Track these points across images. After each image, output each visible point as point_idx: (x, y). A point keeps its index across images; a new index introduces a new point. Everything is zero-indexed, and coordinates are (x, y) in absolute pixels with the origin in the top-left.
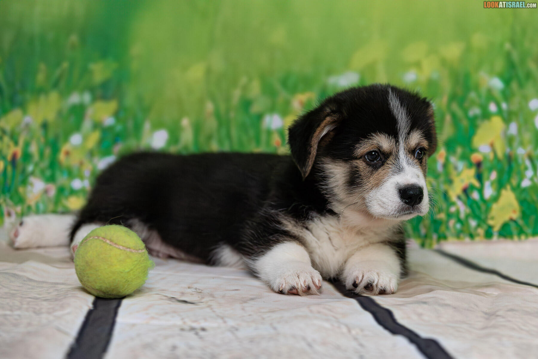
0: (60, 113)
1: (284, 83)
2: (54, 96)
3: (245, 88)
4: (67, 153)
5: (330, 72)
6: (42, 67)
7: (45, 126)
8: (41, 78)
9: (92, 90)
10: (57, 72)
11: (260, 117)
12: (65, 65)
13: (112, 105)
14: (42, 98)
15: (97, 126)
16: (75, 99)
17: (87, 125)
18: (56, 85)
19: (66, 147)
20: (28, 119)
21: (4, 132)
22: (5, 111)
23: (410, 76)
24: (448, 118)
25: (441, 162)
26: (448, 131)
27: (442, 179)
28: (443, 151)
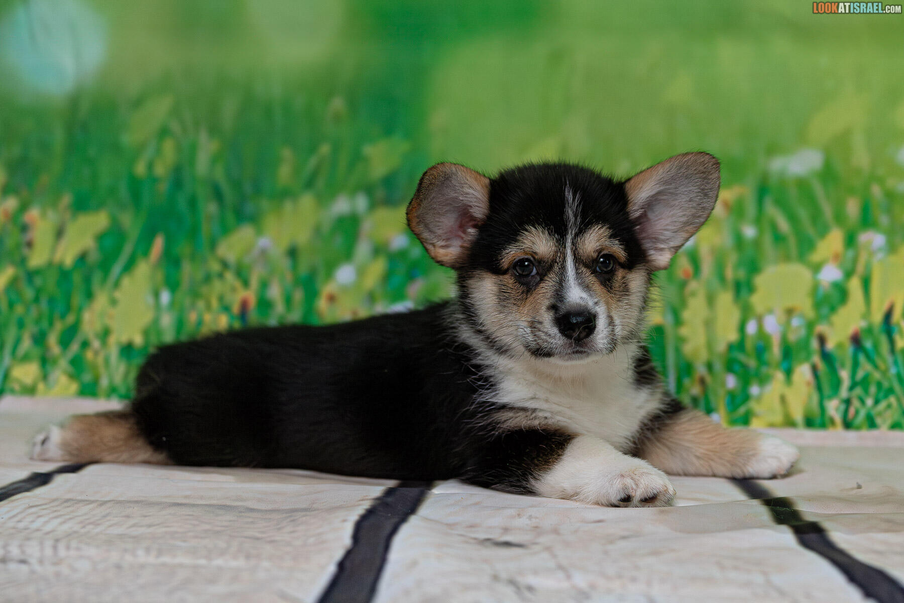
0: (317, 230)
2: (307, 201)
4: (332, 299)
5: (772, 150)
6: (287, 153)
7: (293, 253)
8: (284, 173)
9: (368, 190)
10: (313, 162)
12: (325, 149)
14: (288, 206)
15: (378, 250)
16: (342, 206)
17: (363, 250)
18: (309, 184)
19: (329, 288)
20: (263, 242)
21: (225, 265)
22: (226, 230)
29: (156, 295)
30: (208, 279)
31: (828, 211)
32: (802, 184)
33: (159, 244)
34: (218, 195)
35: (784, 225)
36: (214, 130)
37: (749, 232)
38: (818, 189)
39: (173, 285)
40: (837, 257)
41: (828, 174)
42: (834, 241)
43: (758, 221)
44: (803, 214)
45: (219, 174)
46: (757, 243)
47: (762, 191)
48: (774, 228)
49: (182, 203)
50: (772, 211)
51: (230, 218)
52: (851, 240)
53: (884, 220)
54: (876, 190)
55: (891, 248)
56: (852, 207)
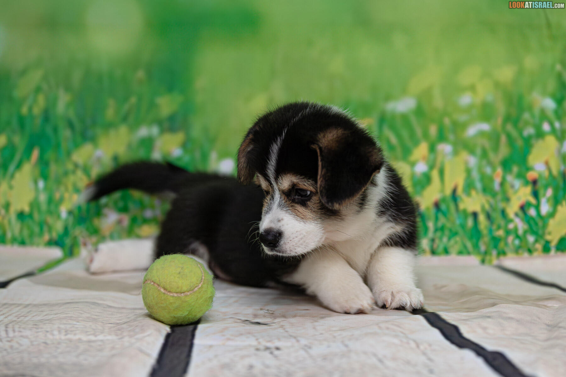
0: (129, 146)
2: (123, 130)
5: (388, 98)
6: (111, 102)
7: (116, 159)
8: (110, 113)
9: (159, 123)
10: (126, 107)
12: (133, 100)
13: (179, 137)
14: (112, 133)
16: (143, 132)
18: (125, 119)
20: (99, 152)
21: (76, 166)
22: (77, 146)
23: (466, 99)
24: (503, 138)
25: (498, 180)
26: (504, 151)
27: (499, 197)
28: (499, 170)
29: (36, 182)
30: (66, 174)
31: (419, 132)
32: (404, 117)
33: (36, 154)
34: (71, 125)
35: (394, 141)
36: (68, 88)
38: (414, 120)
39: (45, 176)
40: (424, 158)
41: (419, 111)
42: (422, 150)
43: (380, 138)
45: (72, 114)
47: (382, 120)
48: (388, 141)
49: (49, 130)
50: (387, 132)
51: (79, 138)
52: (432, 149)
53: (451, 137)
54: (447, 121)
55: (456, 153)
56: (433, 130)
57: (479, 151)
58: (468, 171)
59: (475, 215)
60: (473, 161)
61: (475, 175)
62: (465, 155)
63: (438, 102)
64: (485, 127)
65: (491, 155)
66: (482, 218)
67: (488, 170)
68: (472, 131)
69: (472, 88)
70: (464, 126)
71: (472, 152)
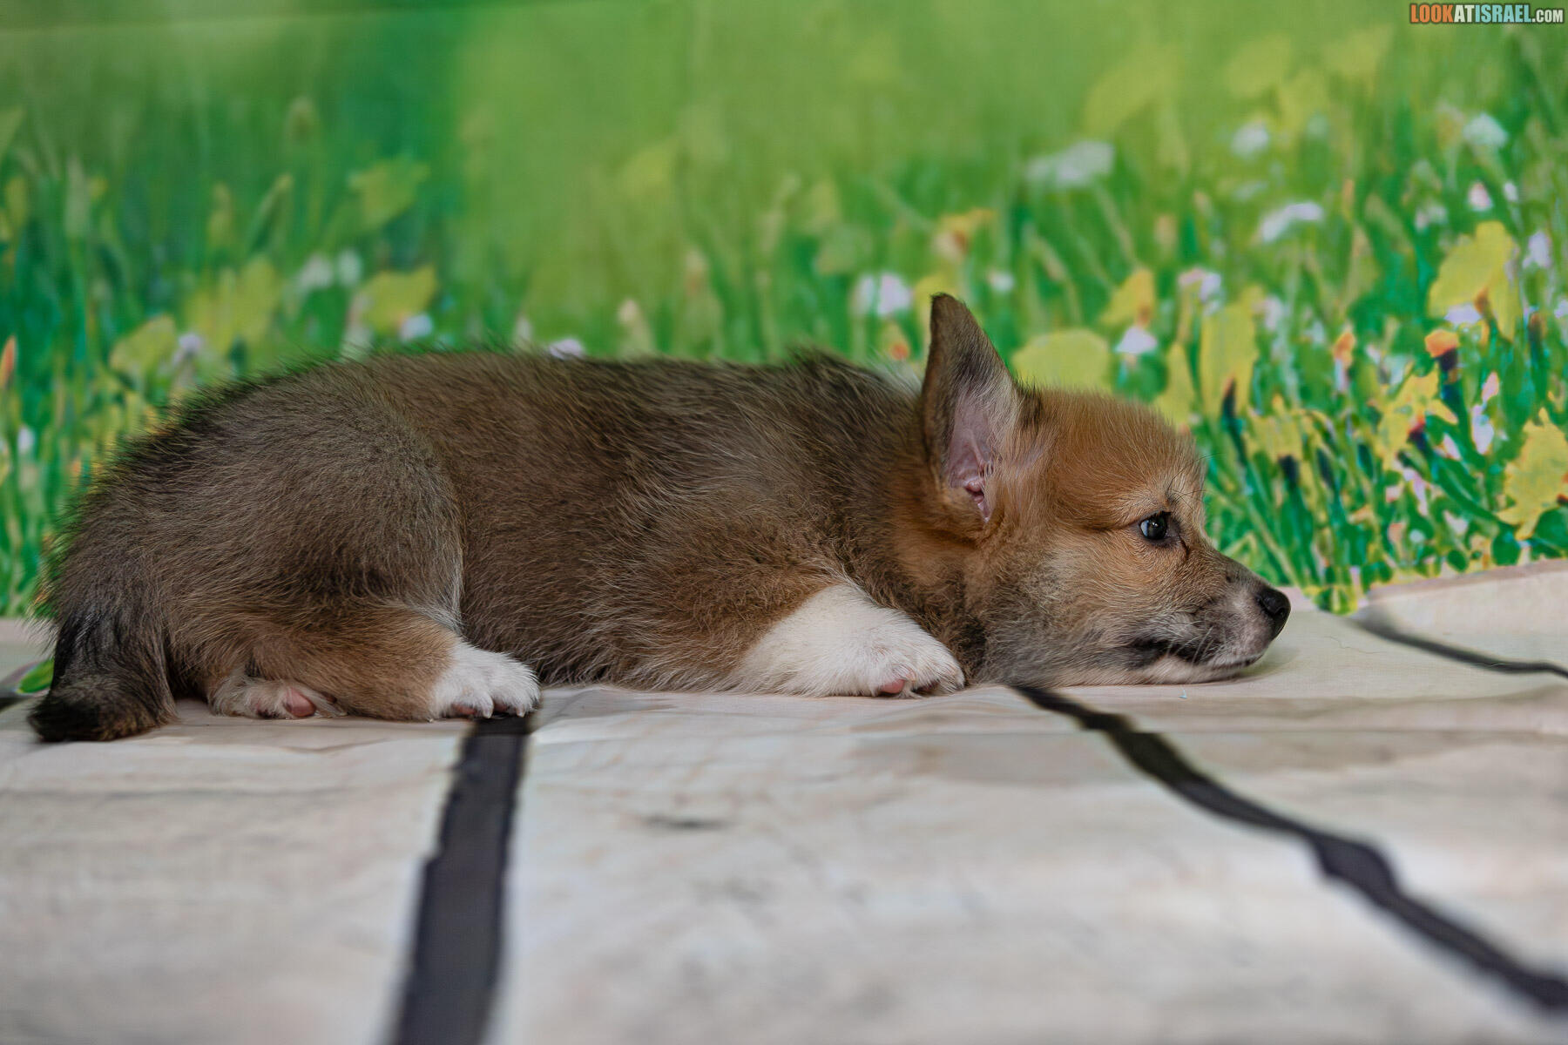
0: (278, 315)
1: (907, 189)
2: (258, 270)
3: (793, 206)
5: (1030, 147)
6: (221, 193)
7: (238, 354)
8: (218, 224)
9: (361, 245)
10: (266, 204)
11: (845, 283)
12: (284, 183)
13: (423, 281)
14: (227, 279)
16: (316, 273)
18: (261, 241)
20: (187, 340)
21: (126, 381)
22: (127, 326)
23: (1253, 136)
24: (1360, 239)
25: (1343, 362)
26: (1362, 276)
27: (1349, 409)
28: (1347, 331)
29: (11, 436)
30: (97, 406)
31: (1125, 240)
32: (1081, 198)
33: (10, 351)
34: (109, 269)
35: (1056, 268)
36: (92, 161)
37: (1001, 282)
38: (1108, 206)
39: (37, 421)
40: (1145, 314)
41: (1122, 180)
42: (1138, 288)
43: (1014, 265)
44: (1086, 247)
45: (108, 233)
46: (1014, 299)
47: (1019, 213)
48: (1041, 271)
49: (45, 285)
50: (1036, 246)
51: (132, 304)
52: (1166, 286)
53: (1217, 248)
54: (1202, 201)
55: (1231, 293)
56: (1165, 232)
57: (1292, 283)
58: (1263, 343)
59: (1288, 467)
60: (1276, 312)
61: (1282, 350)
62: (1254, 296)
63: (1174, 150)
64: (1310, 211)
65: (1326, 291)
66: (1307, 474)
67: (1318, 336)
68: (1271, 227)
69: (1269, 102)
70: (1252, 213)
71: (1275, 289)
